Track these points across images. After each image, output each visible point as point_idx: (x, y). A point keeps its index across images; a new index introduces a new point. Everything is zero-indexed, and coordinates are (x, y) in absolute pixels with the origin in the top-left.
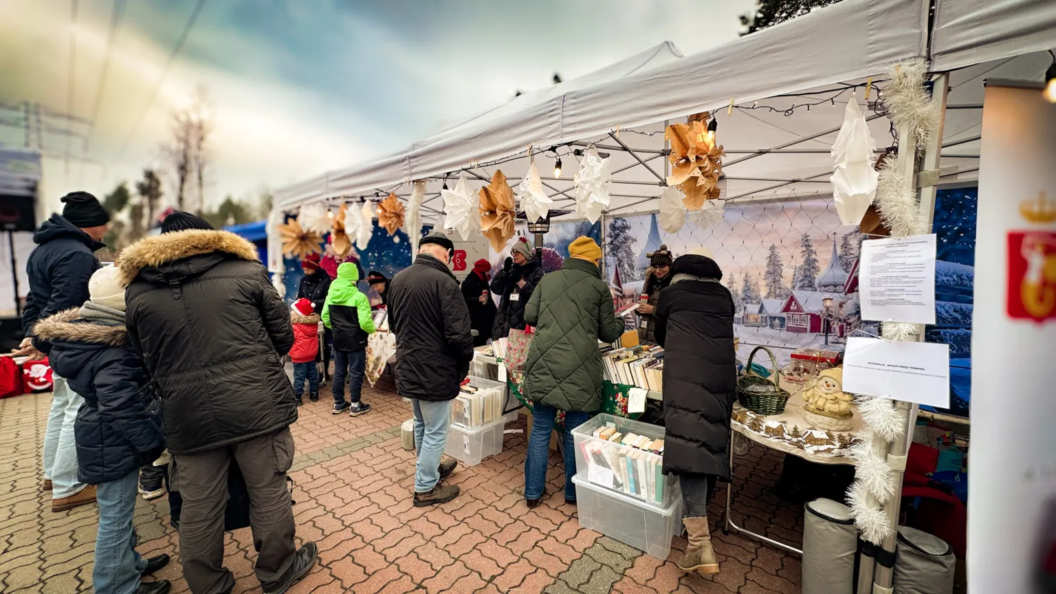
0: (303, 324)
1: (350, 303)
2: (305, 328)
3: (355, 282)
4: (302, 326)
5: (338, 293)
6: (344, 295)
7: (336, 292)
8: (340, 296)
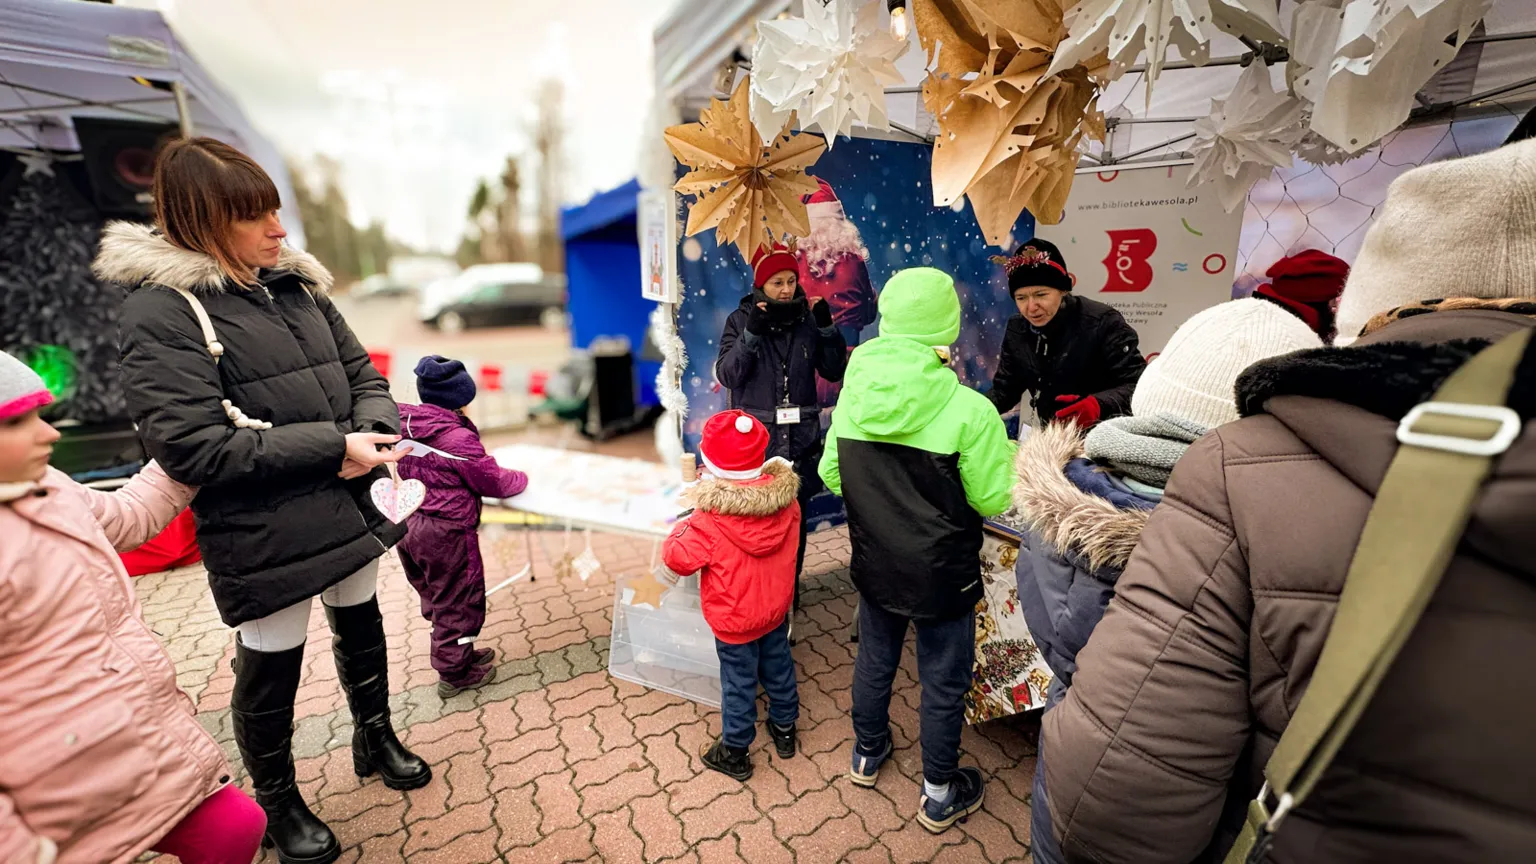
0: (727, 514)
1: (935, 441)
2: (739, 529)
3: (945, 351)
4: (727, 522)
5: (892, 403)
6: (913, 407)
7: (880, 397)
8: (896, 414)
